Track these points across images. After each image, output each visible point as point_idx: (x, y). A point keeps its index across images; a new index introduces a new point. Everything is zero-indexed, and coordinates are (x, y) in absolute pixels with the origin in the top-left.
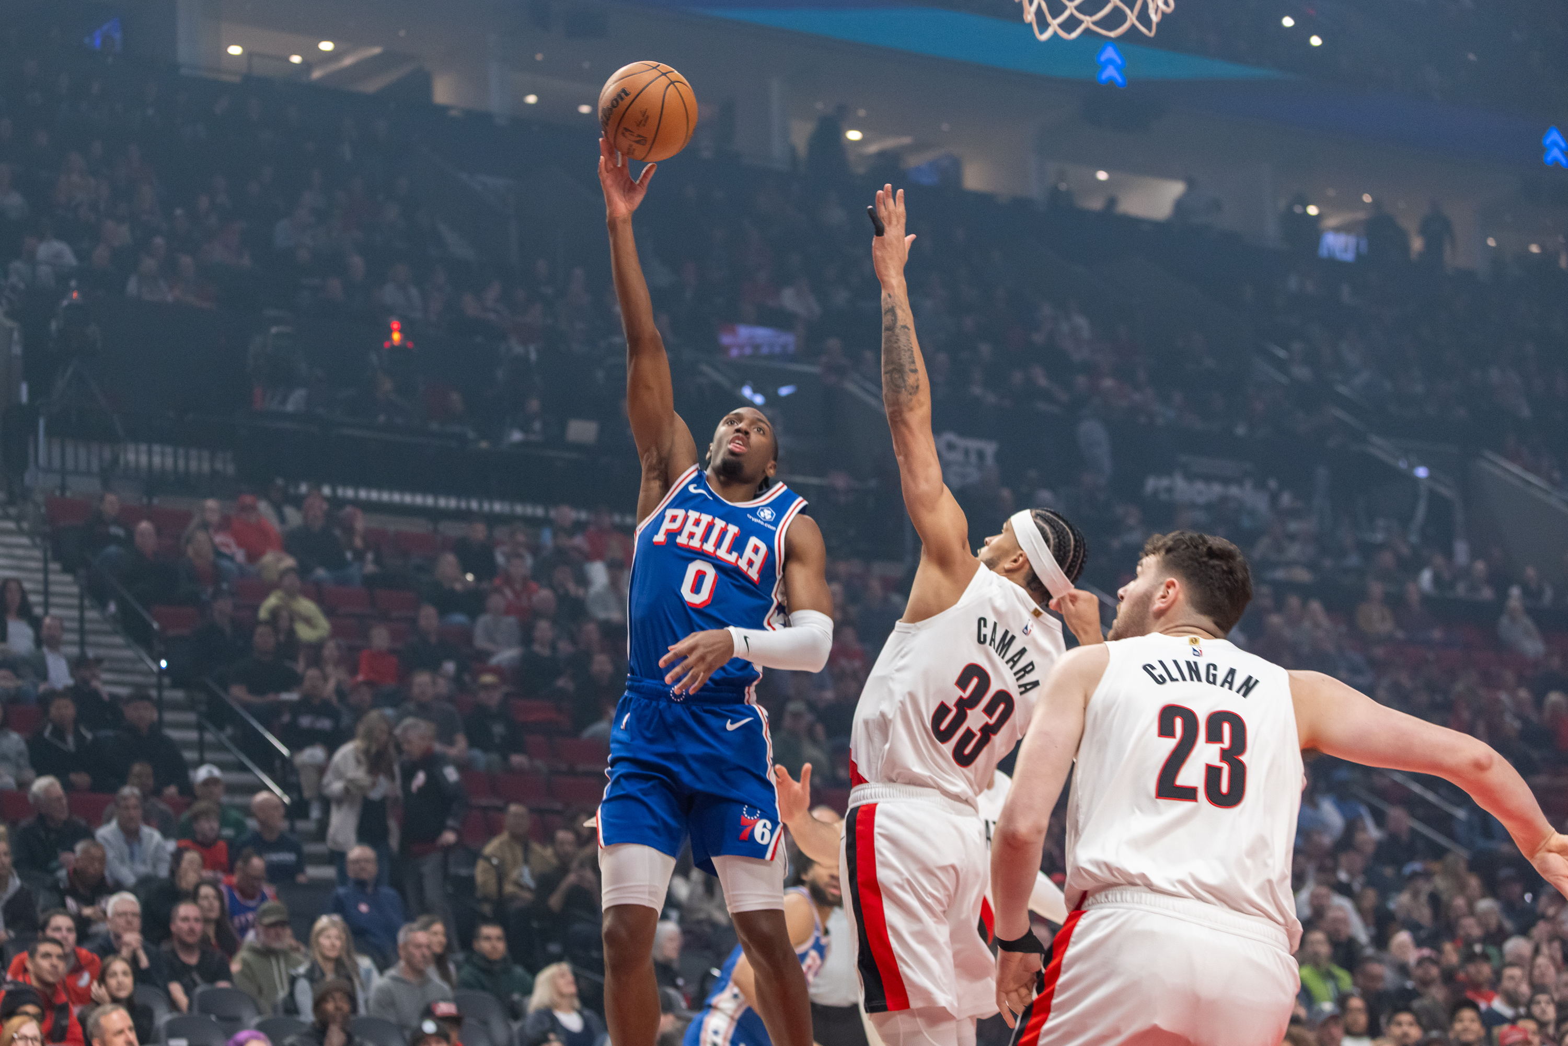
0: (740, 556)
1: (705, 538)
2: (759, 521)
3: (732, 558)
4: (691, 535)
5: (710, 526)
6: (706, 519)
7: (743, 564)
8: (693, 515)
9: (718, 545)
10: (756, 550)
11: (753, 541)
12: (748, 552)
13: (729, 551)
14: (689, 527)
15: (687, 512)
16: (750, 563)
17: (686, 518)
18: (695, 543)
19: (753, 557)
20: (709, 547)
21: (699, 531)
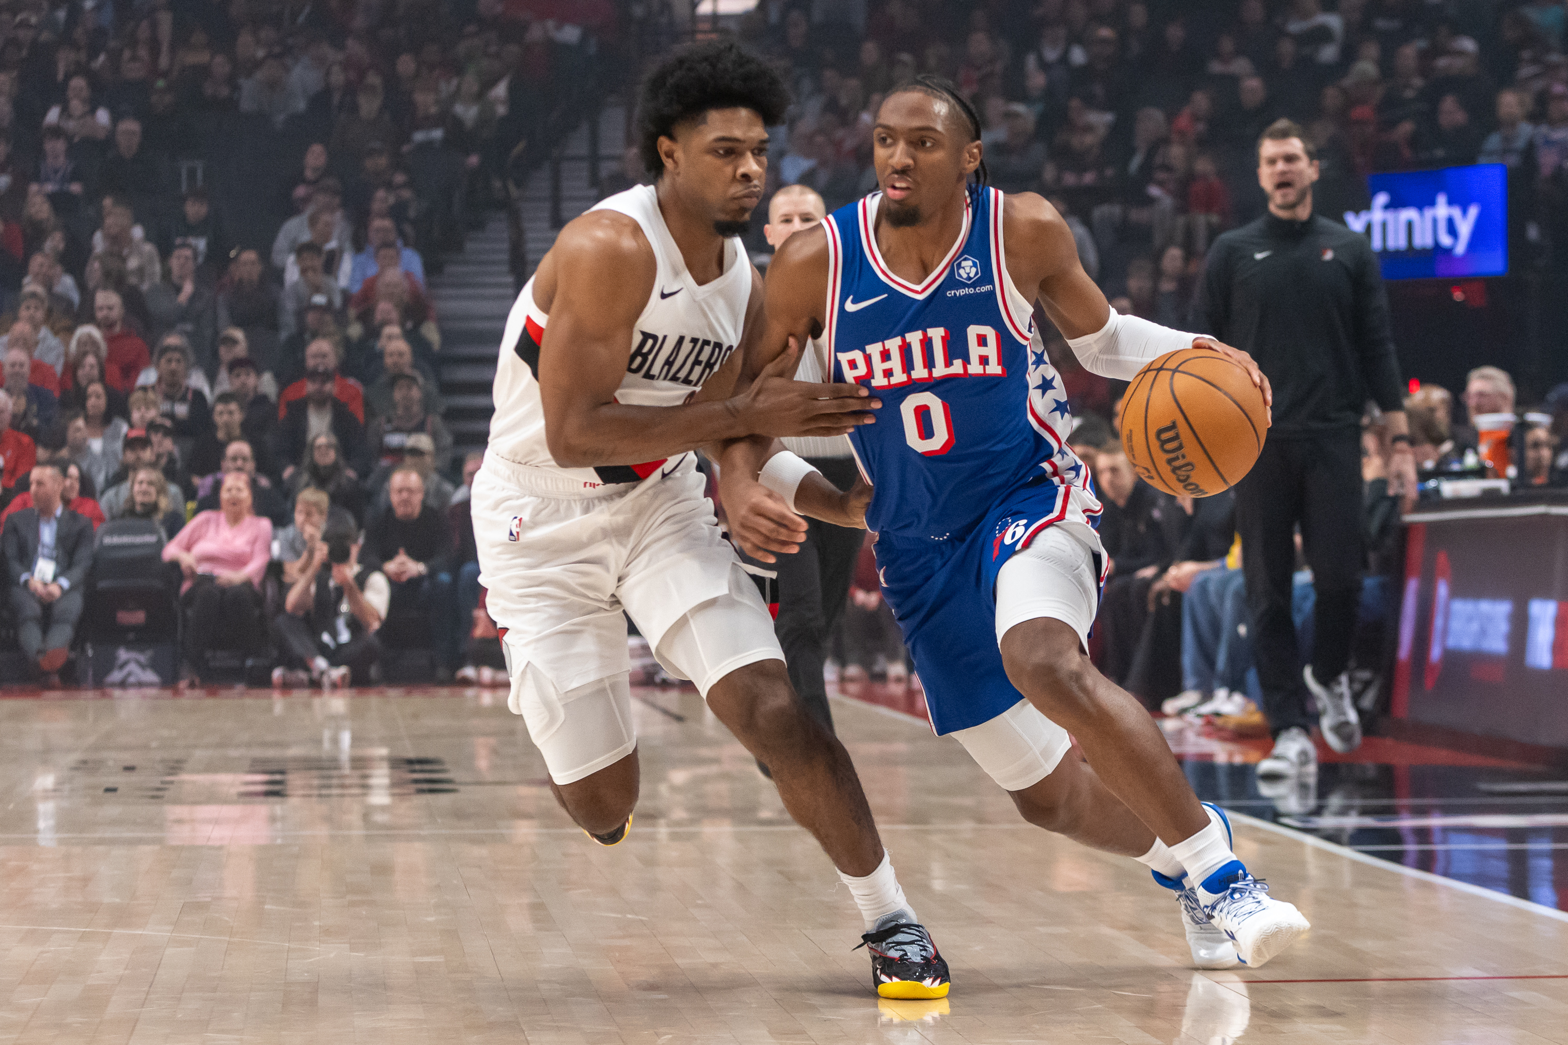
0: (966, 361)
1: (908, 365)
2: (966, 291)
3: (957, 367)
4: (888, 373)
5: (906, 350)
6: (893, 344)
7: (975, 368)
8: (874, 349)
9: (929, 363)
10: (982, 340)
11: (973, 331)
12: (975, 351)
13: (948, 364)
14: (879, 366)
15: (864, 351)
16: (984, 360)
17: (868, 359)
18: (899, 377)
19: (983, 351)
20: (919, 372)
21: (895, 363)
